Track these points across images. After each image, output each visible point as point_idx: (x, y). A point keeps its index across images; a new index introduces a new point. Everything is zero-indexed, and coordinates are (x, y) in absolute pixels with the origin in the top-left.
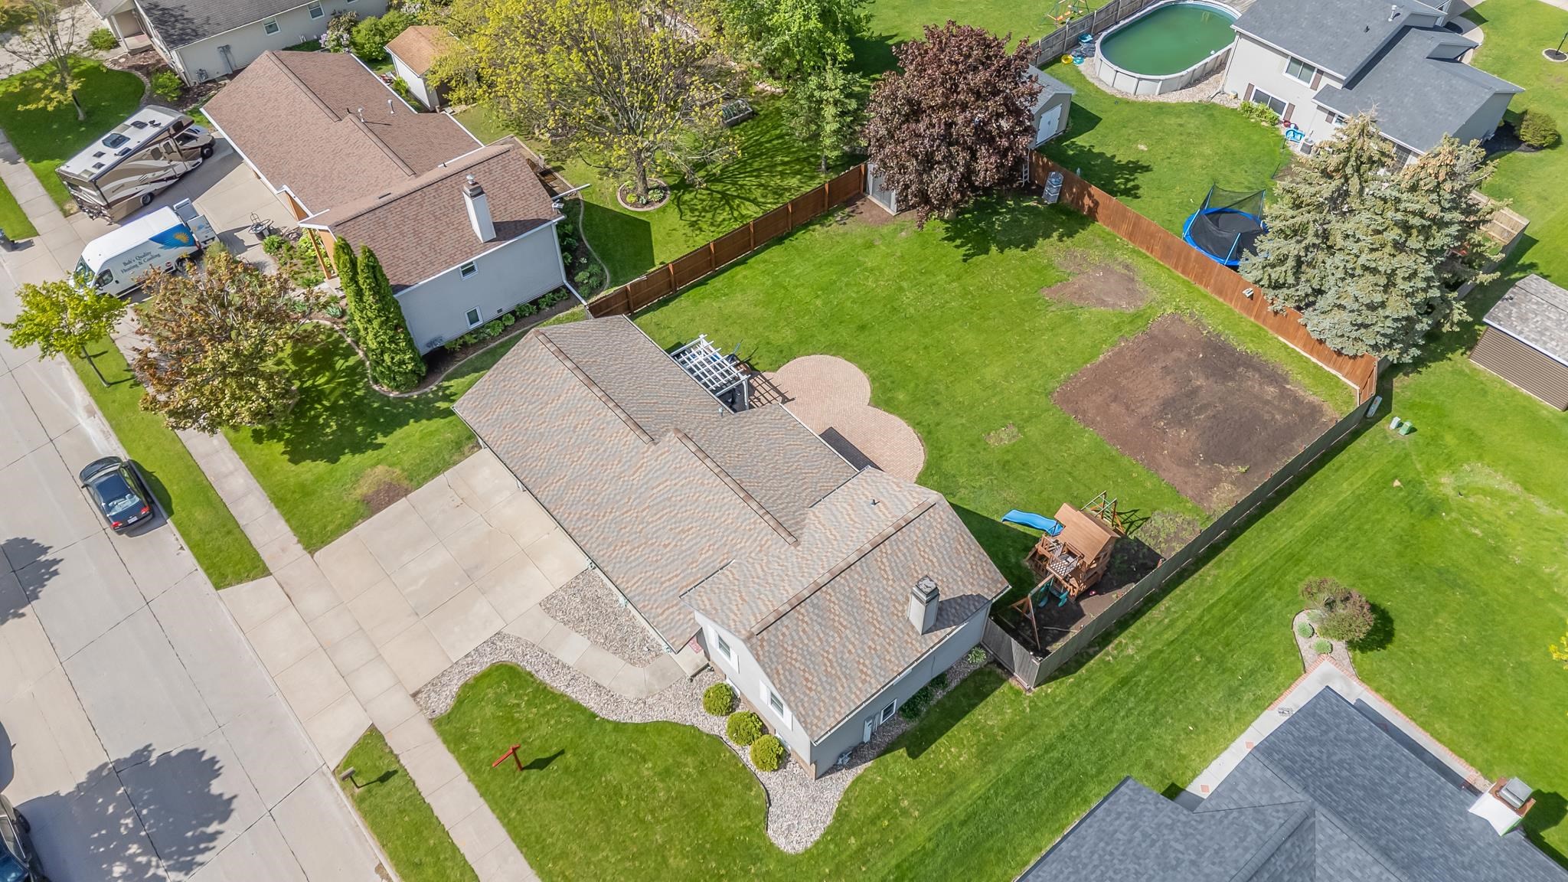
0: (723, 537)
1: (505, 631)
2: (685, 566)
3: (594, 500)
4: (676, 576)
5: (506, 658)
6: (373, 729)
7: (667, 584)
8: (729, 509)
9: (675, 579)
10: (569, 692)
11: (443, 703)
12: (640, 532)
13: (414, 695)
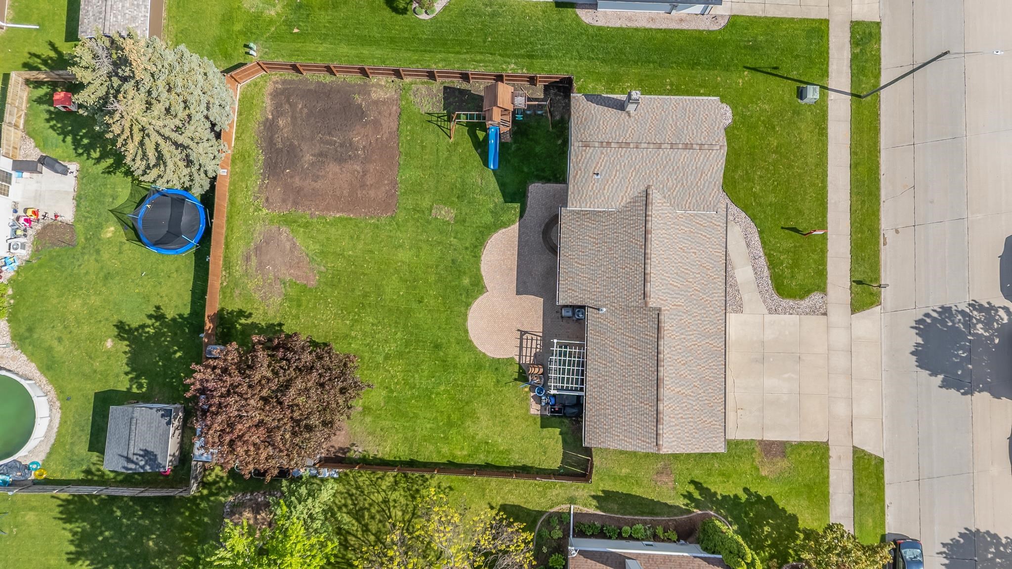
0: (672, 228)
1: (766, 311)
2: (696, 234)
3: (705, 314)
4: (701, 234)
5: (776, 297)
6: (853, 311)
7: (708, 236)
8: (660, 237)
9: (704, 234)
11: (815, 298)
12: (699, 273)
13: (825, 314)
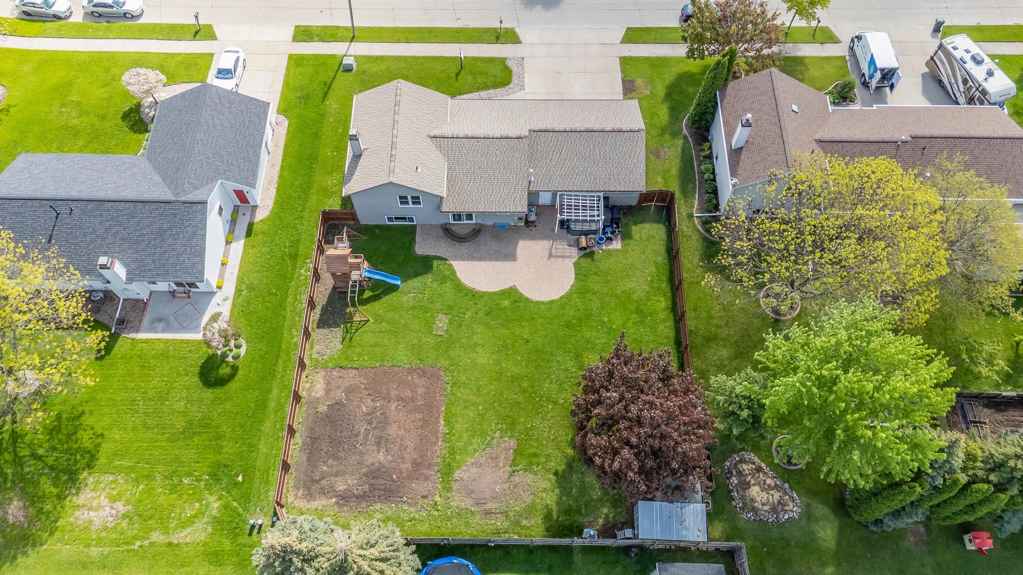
0: (462, 124)
1: (523, 91)
5: (511, 86)
6: (520, 42)
8: (470, 131)
10: (477, 94)
11: (509, 63)
12: (498, 112)
13: (523, 58)
